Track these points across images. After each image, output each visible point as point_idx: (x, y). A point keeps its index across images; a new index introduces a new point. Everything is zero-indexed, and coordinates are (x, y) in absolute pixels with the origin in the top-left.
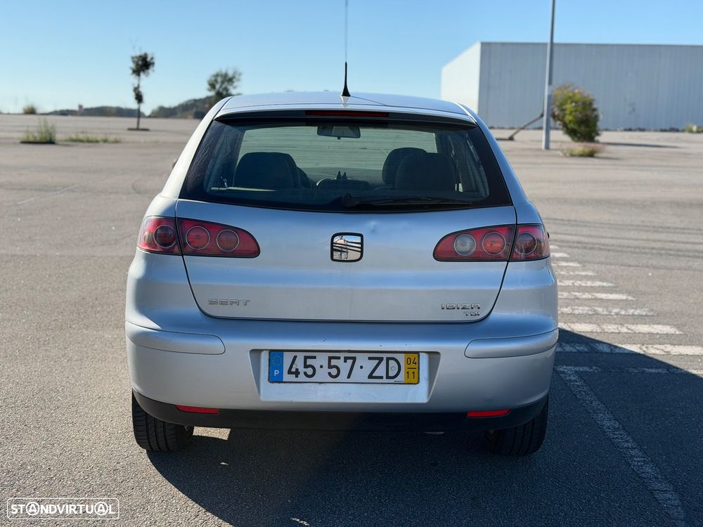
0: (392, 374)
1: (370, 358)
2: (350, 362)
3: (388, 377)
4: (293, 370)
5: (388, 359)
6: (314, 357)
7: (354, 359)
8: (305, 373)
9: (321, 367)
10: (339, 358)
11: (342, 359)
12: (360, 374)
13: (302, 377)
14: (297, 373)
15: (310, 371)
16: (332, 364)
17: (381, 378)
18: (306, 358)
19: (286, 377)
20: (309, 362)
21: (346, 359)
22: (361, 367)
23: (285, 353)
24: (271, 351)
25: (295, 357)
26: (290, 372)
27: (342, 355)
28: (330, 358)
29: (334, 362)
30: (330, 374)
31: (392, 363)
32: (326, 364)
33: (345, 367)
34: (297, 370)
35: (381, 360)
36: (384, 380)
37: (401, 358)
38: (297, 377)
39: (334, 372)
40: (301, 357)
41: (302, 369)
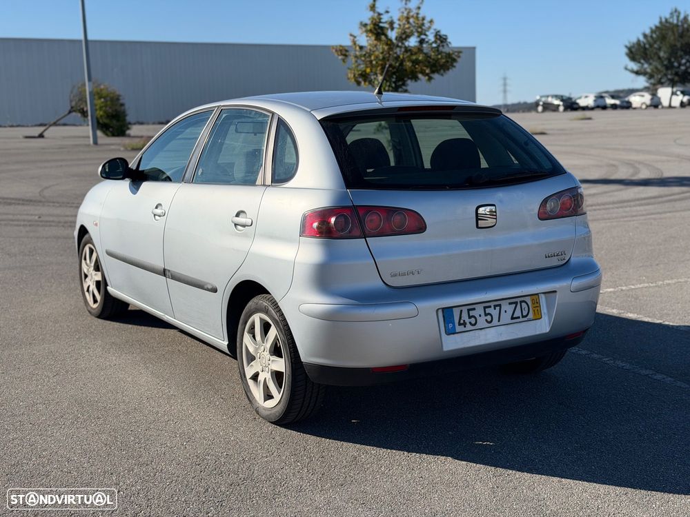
0: (525, 314)
1: (510, 304)
2: (498, 308)
3: (523, 317)
4: (462, 322)
5: (521, 302)
6: (474, 309)
7: (500, 306)
8: (470, 323)
9: (480, 316)
10: (490, 307)
11: (493, 307)
12: (506, 318)
13: (469, 327)
14: (464, 324)
15: (473, 321)
16: (487, 312)
17: (519, 318)
18: (469, 310)
19: (459, 329)
20: (472, 313)
21: (495, 306)
22: (506, 311)
23: (454, 309)
24: (443, 309)
25: (461, 311)
26: (460, 324)
27: (492, 304)
28: (485, 308)
29: (488, 311)
30: (486, 320)
31: (524, 304)
32: (483, 314)
33: (495, 313)
34: (464, 321)
35: (516, 303)
36: (521, 319)
37: (528, 300)
38: (465, 327)
39: (489, 318)
40: (465, 309)
41: (467, 320)
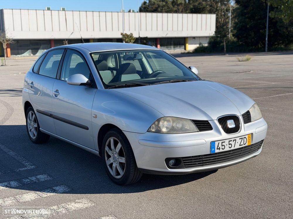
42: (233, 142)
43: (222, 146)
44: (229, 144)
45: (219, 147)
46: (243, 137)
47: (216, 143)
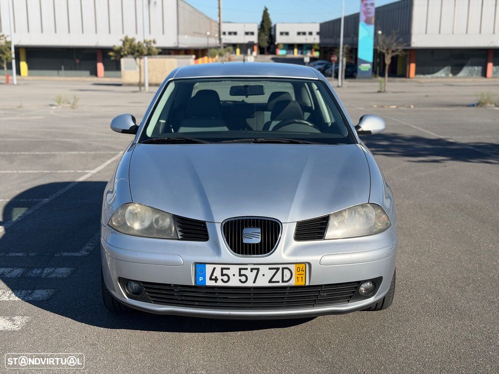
42: (252, 271)
43: (222, 275)
44: (240, 275)
45: (216, 277)
46: (281, 267)
47: (209, 269)
